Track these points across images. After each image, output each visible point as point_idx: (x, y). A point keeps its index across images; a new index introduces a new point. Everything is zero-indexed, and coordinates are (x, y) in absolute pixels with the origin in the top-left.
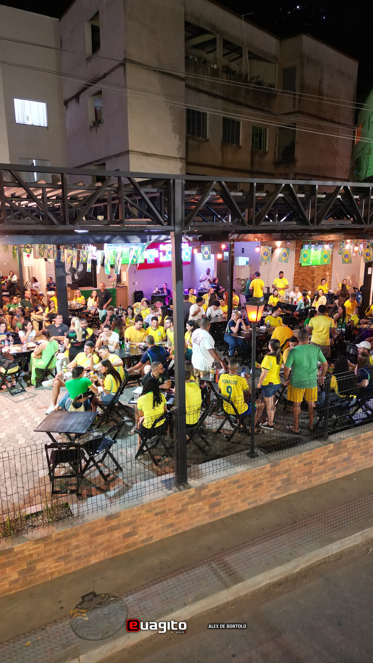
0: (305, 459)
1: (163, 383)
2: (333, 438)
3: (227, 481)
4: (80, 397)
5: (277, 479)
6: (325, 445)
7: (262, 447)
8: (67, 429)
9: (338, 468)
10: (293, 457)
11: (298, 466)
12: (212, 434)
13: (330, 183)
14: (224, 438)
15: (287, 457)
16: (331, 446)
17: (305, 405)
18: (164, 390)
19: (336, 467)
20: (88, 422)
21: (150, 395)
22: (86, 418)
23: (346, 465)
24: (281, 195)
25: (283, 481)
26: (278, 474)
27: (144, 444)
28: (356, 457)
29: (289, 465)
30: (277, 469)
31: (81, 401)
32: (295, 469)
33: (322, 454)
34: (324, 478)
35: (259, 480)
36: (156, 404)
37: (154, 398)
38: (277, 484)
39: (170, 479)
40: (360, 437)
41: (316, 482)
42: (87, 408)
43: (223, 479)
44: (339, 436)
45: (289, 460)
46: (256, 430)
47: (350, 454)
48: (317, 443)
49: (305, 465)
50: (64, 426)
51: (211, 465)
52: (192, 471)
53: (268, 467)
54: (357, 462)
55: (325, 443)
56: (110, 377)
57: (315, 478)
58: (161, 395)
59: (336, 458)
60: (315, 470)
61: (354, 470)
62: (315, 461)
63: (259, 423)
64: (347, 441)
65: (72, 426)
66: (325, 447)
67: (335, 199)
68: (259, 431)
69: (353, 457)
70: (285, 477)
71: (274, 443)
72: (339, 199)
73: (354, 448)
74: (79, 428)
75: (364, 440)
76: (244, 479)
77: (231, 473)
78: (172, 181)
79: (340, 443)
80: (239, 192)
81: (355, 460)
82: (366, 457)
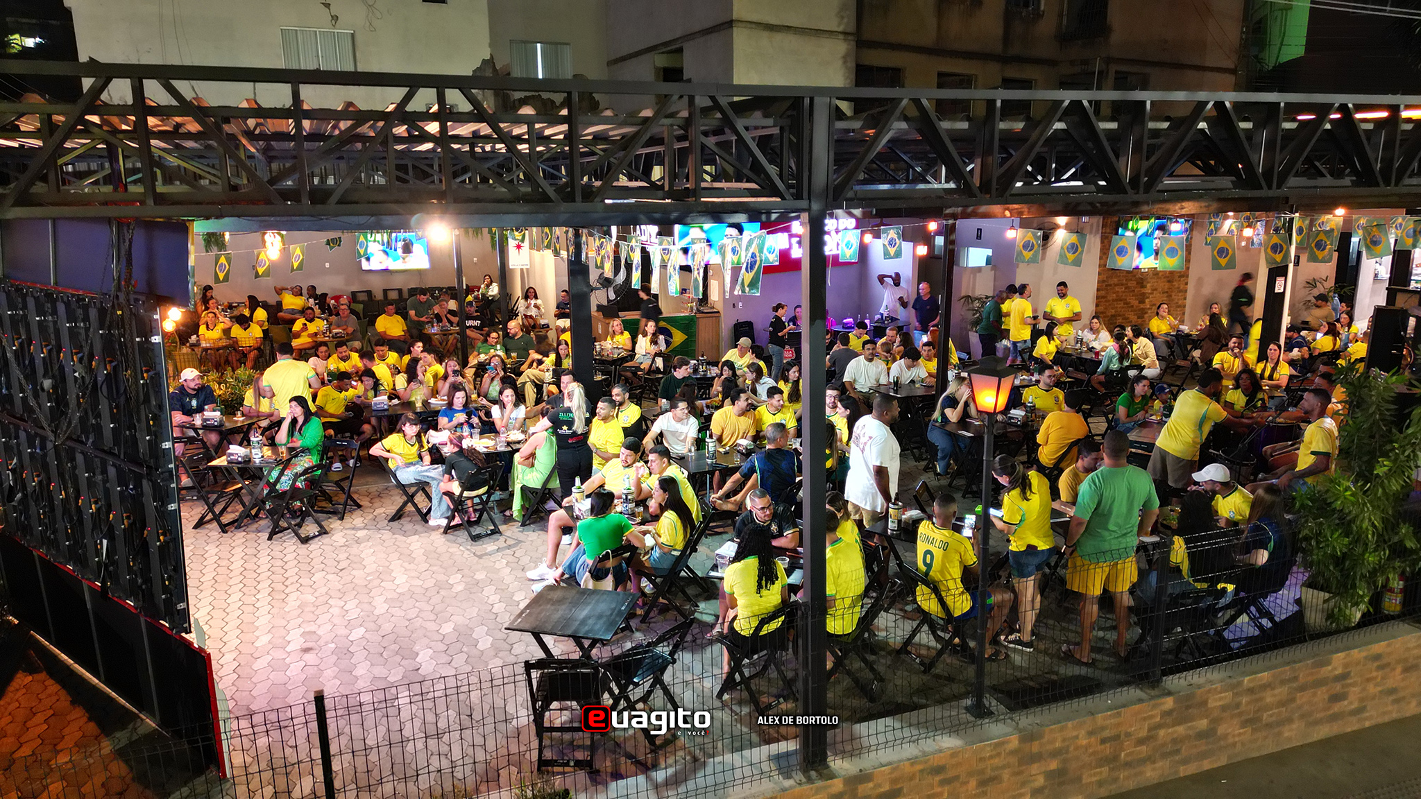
0: (1103, 728)
1: (780, 535)
2: (1175, 682)
3: (918, 767)
4: (606, 557)
5: (1035, 768)
6: (1152, 698)
7: (1002, 692)
8: (573, 628)
9: (1185, 752)
10: (1075, 722)
11: (1084, 742)
12: (890, 653)
13: (1180, 96)
14: (917, 666)
15: (1059, 722)
16: (1169, 703)
17: (1107, 600)
18: (782, 551)
19: (1178, 751)
20: (617, 615)
21: (752, 562)
22: (613, 606)
23: (1204, 748)
24: (1059, 125)
25: (1050, 775)
26: (1037, 758)
27: (736, 666)
28: (1231, 729)
29: (1064, 740)
30: (1035, 747)
31: (608, 566)
32: (1077, 748)
33: (1145, 719)
34: (1148, 774)
35: (993, 770)
36: (764, 583)
37: (759, 570)
38: (1034, 780)
39: (788, 754)
40: (1240, 684)
41: (1128, 781)
42: (620, 580)
43: (907, 763)
44: (1189, 678)
45: (1062, 730)
46: (989, 652)
47: (1216, 721)
48: (1133, 692)
49: (1103, 741)
50: (568, 621)
51: (881, 728)
52: (839, 739)
53: (1014, 742)
54: (1230, 740)
55: (1153, 693)
56: (670, 517)
57: (1126, 773)
58: (774, 563)
59: (1181, 730)
60: (1126, 755)
61: (1222, 761)
62: (1128, 735)
63: (998, 634)
64: (1209, 691)
65: (583, 622)
66: (1152, 702)
67: (1192, 132)
68: (997, 653)
69: (1221, 730)
70: (1054, 765)
71: (1031, 684)
72: (1202, 130)
73: (1224, 708)
74: (597, 627)
75: (1251, 691)
76: (959, 764)
77: (927, 749)
78: (807, 101)
79: (1189, 697)
80: (962, 120)
81: (1226, 736)
82: (1254, 730)
